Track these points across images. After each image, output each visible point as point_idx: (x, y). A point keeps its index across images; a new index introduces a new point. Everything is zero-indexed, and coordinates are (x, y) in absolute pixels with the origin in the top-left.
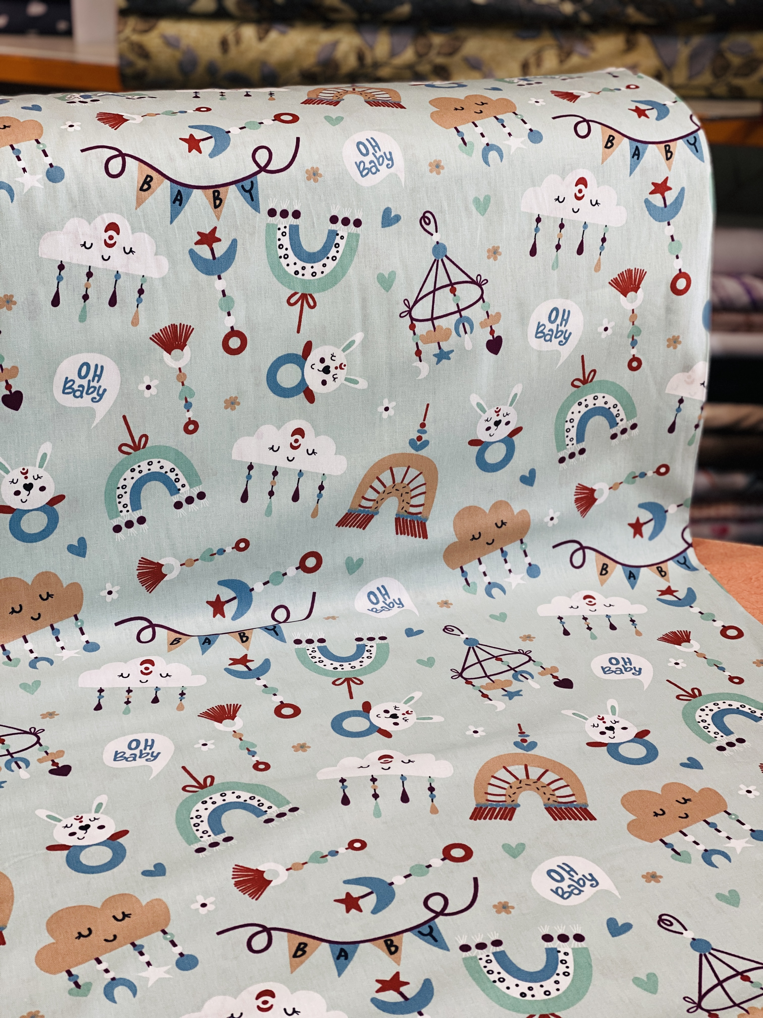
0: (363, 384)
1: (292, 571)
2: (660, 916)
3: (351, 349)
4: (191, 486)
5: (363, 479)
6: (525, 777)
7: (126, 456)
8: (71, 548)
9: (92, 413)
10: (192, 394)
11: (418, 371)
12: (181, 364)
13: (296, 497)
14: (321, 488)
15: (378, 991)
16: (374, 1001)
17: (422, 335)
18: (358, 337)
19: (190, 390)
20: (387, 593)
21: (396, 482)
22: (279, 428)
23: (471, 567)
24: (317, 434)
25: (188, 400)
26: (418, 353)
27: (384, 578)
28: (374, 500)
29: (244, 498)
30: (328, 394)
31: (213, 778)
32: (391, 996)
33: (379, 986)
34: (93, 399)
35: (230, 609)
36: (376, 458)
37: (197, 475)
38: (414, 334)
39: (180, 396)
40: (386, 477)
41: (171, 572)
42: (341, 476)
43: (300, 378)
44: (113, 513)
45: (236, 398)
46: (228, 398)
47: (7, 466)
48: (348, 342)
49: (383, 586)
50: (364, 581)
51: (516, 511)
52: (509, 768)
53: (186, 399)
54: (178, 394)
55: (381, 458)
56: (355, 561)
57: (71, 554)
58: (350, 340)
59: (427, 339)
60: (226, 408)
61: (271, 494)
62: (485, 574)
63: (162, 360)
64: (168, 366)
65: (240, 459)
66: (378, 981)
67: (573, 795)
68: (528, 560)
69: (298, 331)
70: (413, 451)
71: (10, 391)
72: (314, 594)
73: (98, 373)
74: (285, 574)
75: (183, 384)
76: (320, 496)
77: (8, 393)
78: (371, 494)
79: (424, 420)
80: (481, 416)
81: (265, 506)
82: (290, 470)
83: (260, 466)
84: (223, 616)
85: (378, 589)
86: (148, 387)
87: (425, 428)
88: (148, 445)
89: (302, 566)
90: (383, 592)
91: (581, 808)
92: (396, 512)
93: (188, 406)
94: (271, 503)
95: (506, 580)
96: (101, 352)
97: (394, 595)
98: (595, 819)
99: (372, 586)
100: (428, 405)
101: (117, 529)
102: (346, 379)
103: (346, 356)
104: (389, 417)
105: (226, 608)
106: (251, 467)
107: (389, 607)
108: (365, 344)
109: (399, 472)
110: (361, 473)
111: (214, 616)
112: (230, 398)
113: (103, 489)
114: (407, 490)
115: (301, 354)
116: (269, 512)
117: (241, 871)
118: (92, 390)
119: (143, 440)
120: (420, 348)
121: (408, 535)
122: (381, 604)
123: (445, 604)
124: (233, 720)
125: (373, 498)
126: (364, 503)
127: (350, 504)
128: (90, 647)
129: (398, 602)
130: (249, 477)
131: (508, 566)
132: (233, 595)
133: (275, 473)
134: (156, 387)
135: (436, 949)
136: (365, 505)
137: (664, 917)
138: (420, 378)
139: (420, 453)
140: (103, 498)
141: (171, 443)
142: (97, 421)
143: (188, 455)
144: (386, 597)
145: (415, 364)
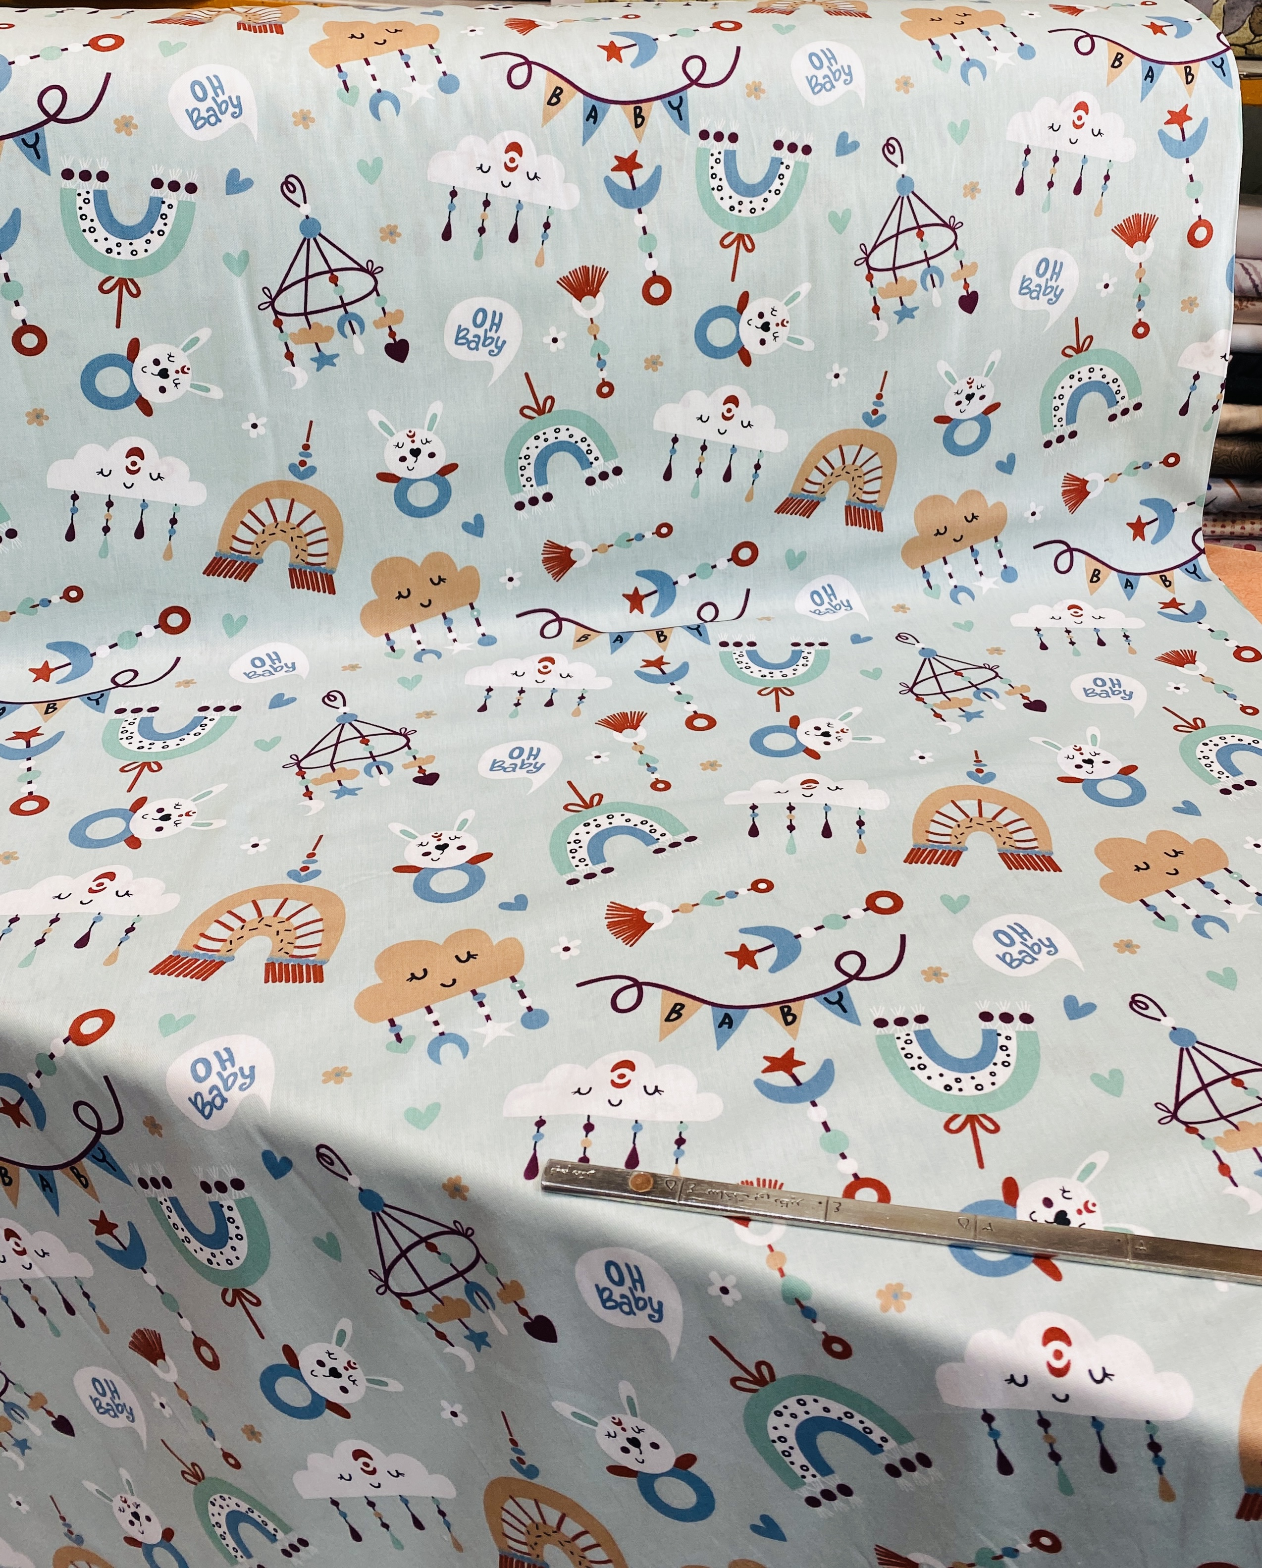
0: (809, 345)
1: (723, 563)
2: (1133, 997)
3: (795, 302)
4: (606, 460)
5: (807, 459)
6: (978, 815)
7: (528, 420)
8: (466, 527)
9: (490, 368)
10: (607, 351)
11: (875, 331)
12: (593, 314)
13: (727, 477)
14: (758, 467)
15: (764, 1071)
16: (759, 1083)
17: (882, 288)
18: (804, 288)
19: (605, 345)
20: (834, 594)
21: (846, 463)
23: (935, 568)
24: (754, 403)
25: (602, 356)
26: (876, 309)
27: (830, 576)
28: (820, 484)
29: (668, 476)
30: (768, 355)
31: (601, 796)
32: (781, 1079)
33: (768, 1064)
34: (490, 352)
35: (649, 604)
36: (823, 434)
37: (613, 447)
38: (872, 286)
39: (592, 351)
40: (834, 456)
41: (582, 558)
42: (781, 453)
43: (734, 336)
44: (516, 488)
45: (659, 357)
46: (649, 357)
47: (391, 427)
48: (792, 294)
49: (829, 586)
50: (808, 578)
51: (990, 503)
52: (958, 803)
53: (599, 355)
54: (589, 350)
55: (828, 434)
56: (796, 554)
57: (466, 533)
58: (794, 291)
59: (886, 293)
60: (647, 368)
61: (699, 471)
62: (951, 576)
63: (571, 308)
64: (578, 316)
66: (766, 1058)
67: (1035, 839)
68: (1003, 561)
69: (733, 279)
70: (867, 427)
71: (395, 340)
72: (748, 591)
73: (496, 321)
74: (714, 567)
75: (595, 338)
76: (756, 476)
77: (392, 341)
78: (816, 476)
79: (881, 390)
80: (950, 388)
81: (692, 486)
82: (721, 444)
83: (687, 438)
84: (642, 611)
85: (824, 588)
86: (555, 340)
87: (882, 400)
88: (554, 409)
89: (734, 558)
90: (829, 592)
91: (1043, 855)
92: (846, 499)
93: (602, 364)
94: (698, 482)
95: (976, 583)
96: (500, 297)
97: (842, 595)
98: (1060, 871)
99: (817, 585)
100: (886, 373)
101: (520, 506)
102: (790, 339)
103: (789, 311)
104: (840, 385)
105: (645, 602)
106: (675, 440)
107: (835, 609)
108: (811, 297)
109: (850, 451)
110: (804, 451)
111: (631, 611)
112: (652, 356)
113: (503, 458)
114: (858, 473)
115: (736, 307)
116: (695, 493)
117: (617, 909)
118: (489, 341)
119: (549, 402)
120: (878, 303)
121: (860, 526)
122: (826, 605)
123: (902, 608)
124: (636, 729)
125: (818, 481)
126: (808, 487)
127: (791, 486)
128: (486, 640)
129: (846, 604)
130: (673, 451)
131: (978, 568)
132: (653, 588)
133: (704, 448)
134: (564, 339)
135: (843, 1022)
136: (809, 489)
137: (1137, 998)
138: (878, 339)
139: (875, 429)
140: (503, 469)
141: (582, 408)
142: (495, 377)
143: (602, 422)
144: (832, 597)
145: (871, 323)
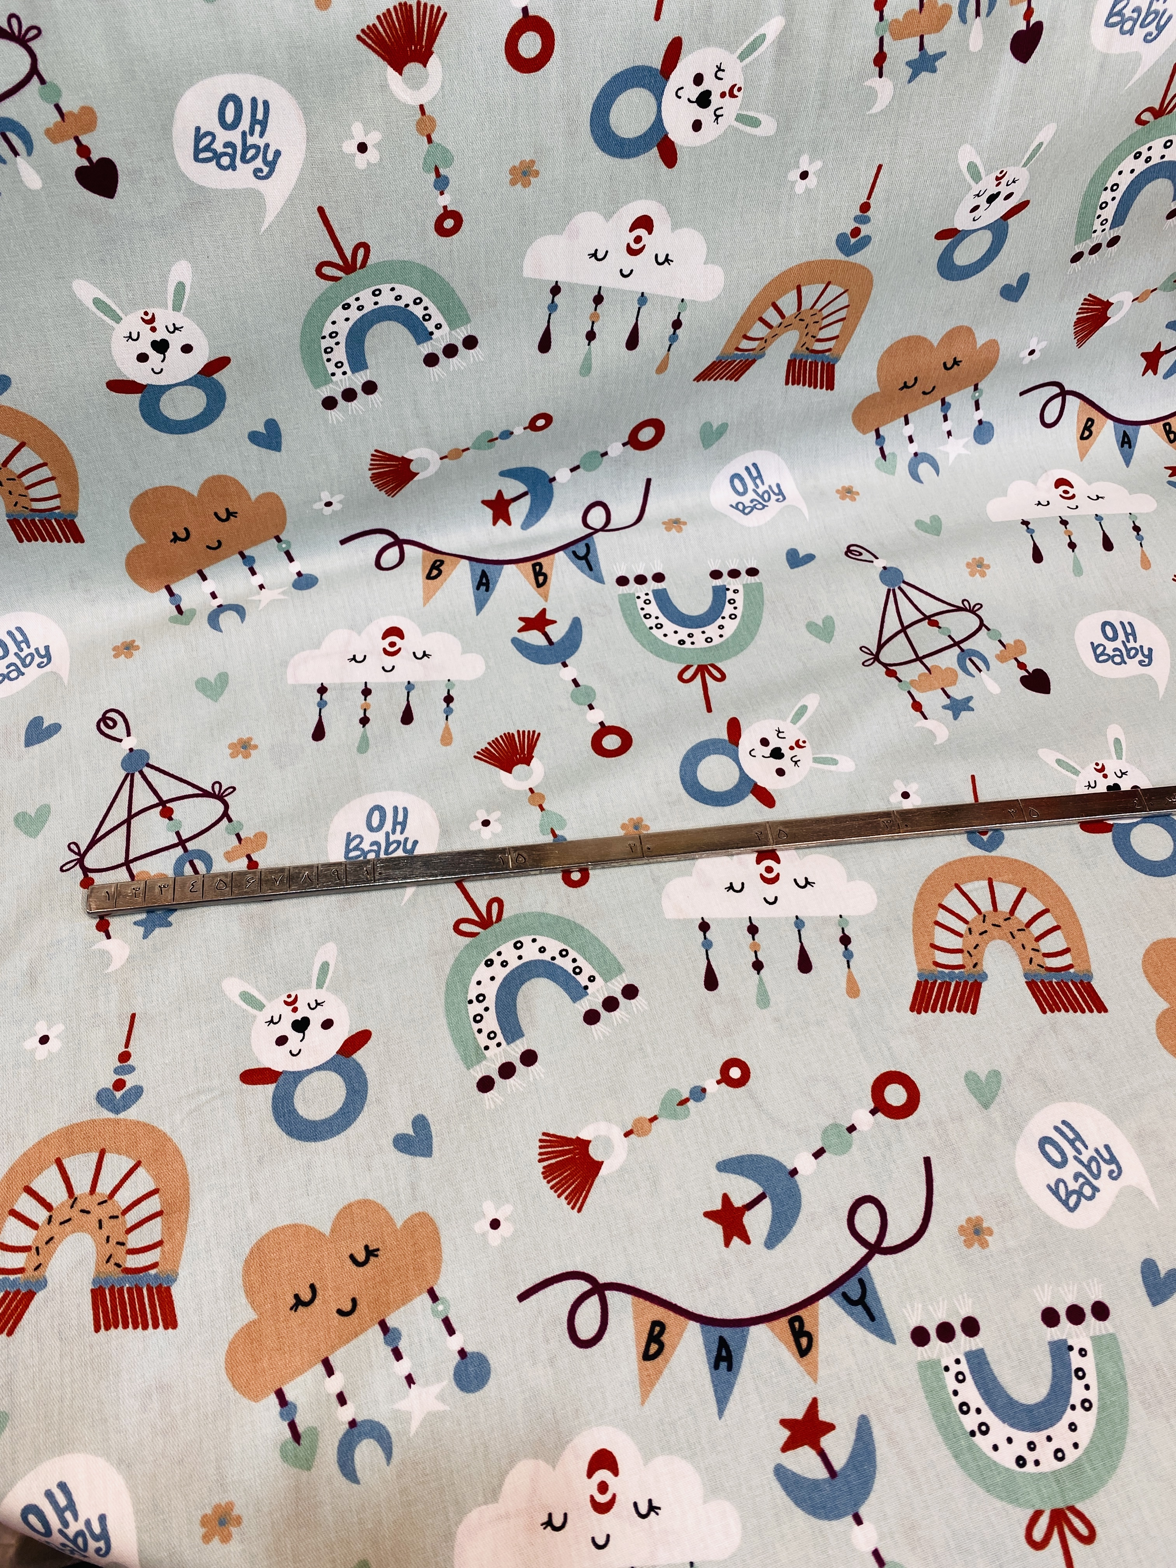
0: (768, 126)
1: (616, 449)
3: (756, 54)
4: (452, 326)
5: (749, 308)
6: (991, 908)
7: (330, 283)
8: (254, 437)
9: (259, 201)
10: (449, 160)
11: (872, 95)
12: (424, 96)
13: (632, 342)
14: (677, 324)
15: (784, 1449)
16: (778, 1470)
17: (896, 21)
18: (773, 27)
19: (445, 151)
20: (760, 476)
21: (803, 309)
22: (608, 216)
23: (894, 431)
24: (675, 226)
25: (441, 171)
26: (880, 59)
27: (757, 452)
28: (762, 339)
29: (545, 345)
30: (703, 148)
31: (500, 903)
32: (808, 1463)
33: (787, 1432)
34: (257, 172)
35: (519, 511)
36: (775, 271)
37: (461, 306)
38: (881, 18)
39: (425, 163)
40: (788, 303)
41: (426, 468)
42: (713, 303)
43: (653, 117)
44: (320, 377)
45: (533, 162)
46: (517, 164)
48: (752, 38)
49: (755, 465)
51: (980, 342)
52: (965, 888)
53: (437, 170)
54: (421, 162)
55: (784, 269)
56: (714, 428)
57: (256, 447)
58: (756, 35)
59: (900, 31)
60: (513, 183)
61: (591, 336)
62: (911, 440)
63: (384, 87)
64: (398, 101)
65: (537, 277)
66: (783, 1418)
67: (1066, 951)
68: (979, 415)
69: (657, 17)
70: (841, 257)
71: (89, 160)
72: (649, 481)
73: (260, 116)
74: (605, 454)
75: (430, 140)
76: (673, 338)
77: (85, 163)
78: (759, 331)
79: (869, 197)
81: (579, 359)
82: (624, 292)
83: (572, 287)
84: (509, 522)
85: (747, 469)
86: (362, 148)
87: (869, 214)
88: (370, 262)
89: (633, 442)
90: (755, 474)
91: (1082, 982)
92: (791, 351)
93: (441, 183)
94: (589, 353)
95: (941, 448)
96: (260, 71)
97: (770, 480)
98: (1106, 1011)
99: (738, 466)
100: (880, 167)
101: (329, 403)
102: (740, 118)
103: (745, 69)
104: (808, 191)
105: (513, 509)
106: (556, 290)
107: (763, 500)
108: (783, 43)
109: (810, 293)
110: (746, 297)
111: (495, 523)
112: (521, 163)
113: (297, 341)
114: (816, 318)
115: (659, 67)
116: (586, 368)
117: (552, 1144)
118: (251, 152)
119: (361, 252)
120: (885, 49)
121: (804, 385)
122: (751, 495)
123: (848, 492)
124: (529, 765)
125: (761, 336)
126: (745, 344)
127: (721, 348)
128: (304, 582)
129: (776, 491)
130: (553, 307)
131: (947, 426)
132: (523, 488)
133: (598, 299)
134: (378, 146)
135: (872, 1338)
136: (745, 348)
138: (874, 111)
139: (852, 259)
140: (298, 355)
141: (414, 256)
142: (270, 216)
143: (445, 272)
144: (758, 481)
145: (868, 83)
